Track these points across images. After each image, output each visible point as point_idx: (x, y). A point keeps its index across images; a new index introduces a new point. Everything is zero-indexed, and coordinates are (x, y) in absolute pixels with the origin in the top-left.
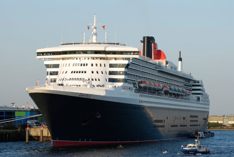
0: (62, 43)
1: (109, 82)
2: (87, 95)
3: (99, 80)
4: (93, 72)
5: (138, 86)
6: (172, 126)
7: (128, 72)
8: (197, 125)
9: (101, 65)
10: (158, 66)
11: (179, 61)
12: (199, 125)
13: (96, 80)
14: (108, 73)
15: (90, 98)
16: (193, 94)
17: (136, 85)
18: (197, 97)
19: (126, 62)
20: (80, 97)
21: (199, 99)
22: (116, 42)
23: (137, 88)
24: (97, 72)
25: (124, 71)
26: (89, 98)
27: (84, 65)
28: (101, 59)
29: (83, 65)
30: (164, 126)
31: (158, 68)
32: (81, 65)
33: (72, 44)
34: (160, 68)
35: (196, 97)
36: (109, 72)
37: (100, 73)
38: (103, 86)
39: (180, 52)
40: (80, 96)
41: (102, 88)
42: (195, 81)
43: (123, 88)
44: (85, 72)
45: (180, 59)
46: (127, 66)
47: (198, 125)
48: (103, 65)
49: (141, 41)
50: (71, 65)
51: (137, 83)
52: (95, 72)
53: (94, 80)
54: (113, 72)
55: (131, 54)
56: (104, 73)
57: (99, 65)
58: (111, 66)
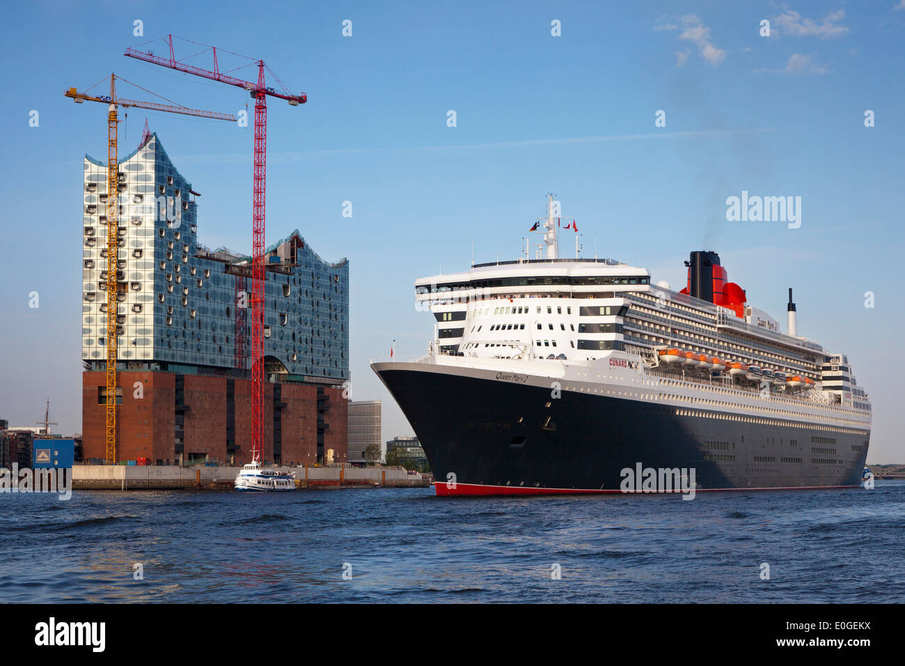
0: (473, 263)
1: (578, 348)
2: (516, 376)
3: (554, 344)
4: (540, 327)
5: (659, 359)
6: (756, 458)
7: (624, 327)
8: (834, 461)
10: (720, 317)
11: (789, 310)
12: (841, 462)
13: (547, 344)
14: (576, 328)
15: (525, 384)
16: (825, 388)
17: (652, 359)
18: (835, 395)
19: (620, 302)
20: (500, 380)
21: (838, 400)
22: (596, 257)
23: (655, 364)
24: (551, 327)
25: (614, 322)
26: (522, 383)
27: (520, 311)
28: (560, 296)
29: (517, 311)
30: (732, 458)
31: (720, 323)
32: (514, 311)
33: (495, 264)
34: (723, 323)
35: (830, 396)
36: (580, 325)
37: (557, 327)
38: (563, 357)
39: (790, 290)
40: (497, 378)
41: (558, 361)
42: (828, 359)
43: (614, 362)
44: (522, 327)
45: (792, 307)
46: (621, 311)
47: (838, 462)
48: (564, 311)
49: (685, 262)
50: (491, 312)
51: (656, 354)
52: (545, 327)
53: (543, 344)
54: (588, 325)
55: (631, 282)
56: (567, 327)
57: (554, 311)
58: (583, 312)
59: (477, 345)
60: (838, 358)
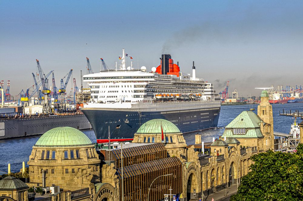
0: (101, 70)
1: (134, 98)
2: (119, 109)
3: (127, 97)
4: (123, 91)
5: (156, 97)
6: (184, 123)
7: (147, 90)
9: (128, 86)
10: (172, 79)
14: (133, 91)
16: (205, 95)
17: (154, 97)
18: (208, 97)
19: (145, 84)
21: (209, 99)
22: (138, 70)
23: (155, 99)
24: (126, 91)
25: (144, 89)
27: (117, 87)
30: (176, 124)
31: (172, 81)
32: (115, 87)
37: (128, 91)
38: (130, 101)
40: (114, 110)
41: (129, 103)
42: (206, 85)
43: (144, 101)
44: (118, 92)
45: (194, 68)
46: (147, 86)
48: (130, 86)
49: (160, 58)
50: (108, 87)
54: (136, 90)
56: (131, 91)
57: (127, 86)
58: (135, 86)
59: (104, 97)
60: (209, 84)
